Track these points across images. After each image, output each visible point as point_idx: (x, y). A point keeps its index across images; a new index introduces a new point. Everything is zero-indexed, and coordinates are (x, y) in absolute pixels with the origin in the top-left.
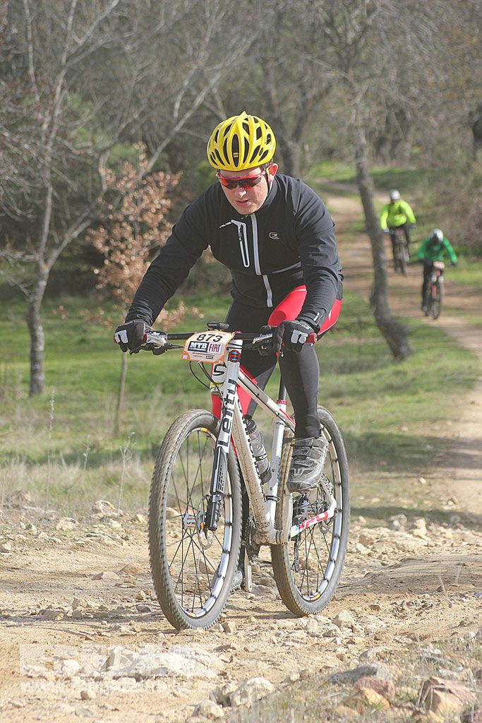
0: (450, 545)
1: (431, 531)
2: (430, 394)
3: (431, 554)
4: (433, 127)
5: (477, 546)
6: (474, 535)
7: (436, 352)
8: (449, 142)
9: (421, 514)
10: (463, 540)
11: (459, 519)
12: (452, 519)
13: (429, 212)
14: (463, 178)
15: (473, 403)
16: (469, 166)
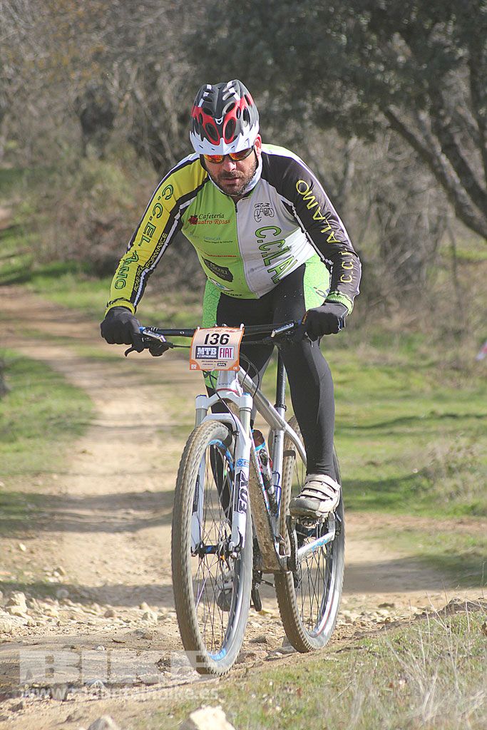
0: (55, 624)
1: (32, 608)
2: (31, 442)
3: (32, 635)
4: (32, 116)
5: (89, 624)
6: (85, 612)
7: (39, 390)
8: (53, 134)
9: (21, 588)
10: (72, 619)
11: (67, 593)
12: (58, 594)
13: (29, 220)
14: (70, 179)
15: (84, 452)
16: (77, 163)
